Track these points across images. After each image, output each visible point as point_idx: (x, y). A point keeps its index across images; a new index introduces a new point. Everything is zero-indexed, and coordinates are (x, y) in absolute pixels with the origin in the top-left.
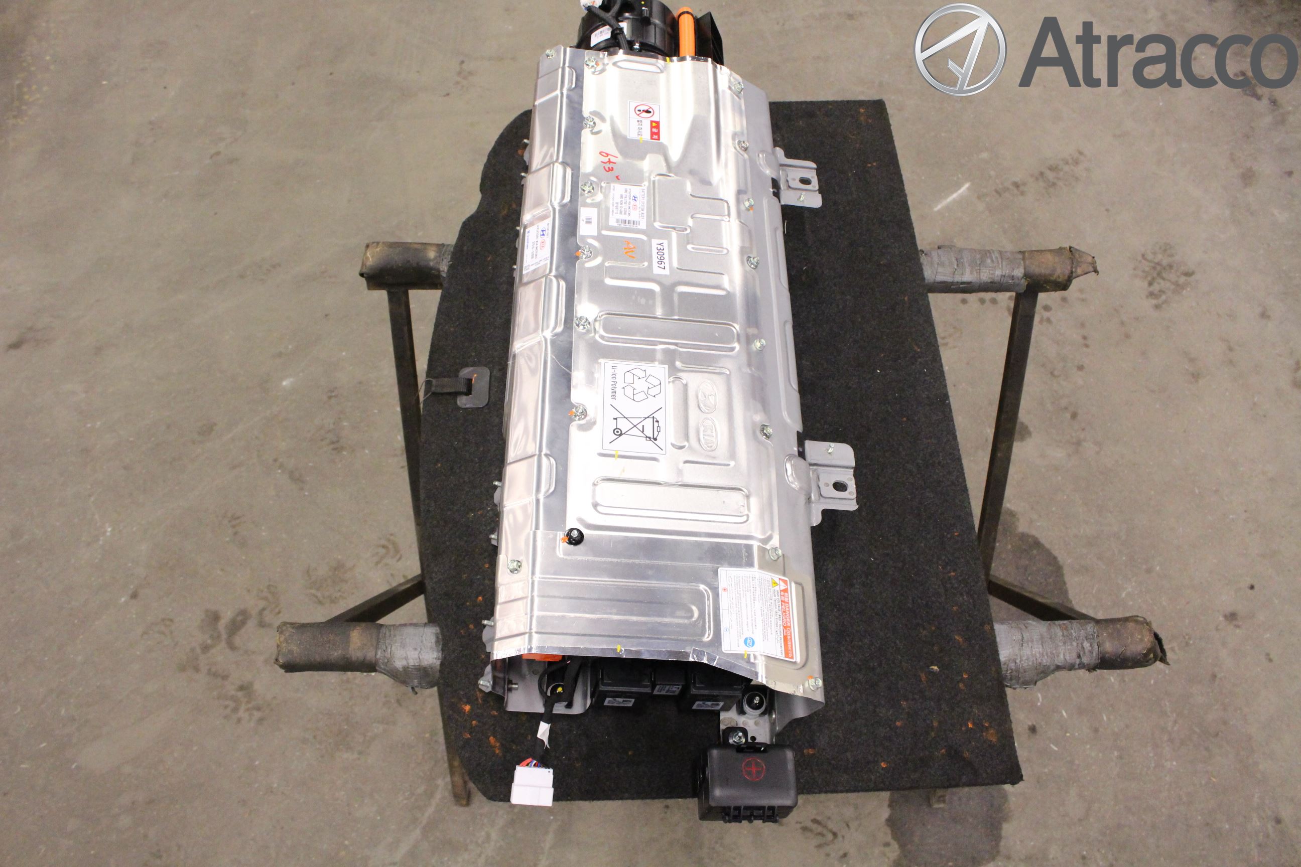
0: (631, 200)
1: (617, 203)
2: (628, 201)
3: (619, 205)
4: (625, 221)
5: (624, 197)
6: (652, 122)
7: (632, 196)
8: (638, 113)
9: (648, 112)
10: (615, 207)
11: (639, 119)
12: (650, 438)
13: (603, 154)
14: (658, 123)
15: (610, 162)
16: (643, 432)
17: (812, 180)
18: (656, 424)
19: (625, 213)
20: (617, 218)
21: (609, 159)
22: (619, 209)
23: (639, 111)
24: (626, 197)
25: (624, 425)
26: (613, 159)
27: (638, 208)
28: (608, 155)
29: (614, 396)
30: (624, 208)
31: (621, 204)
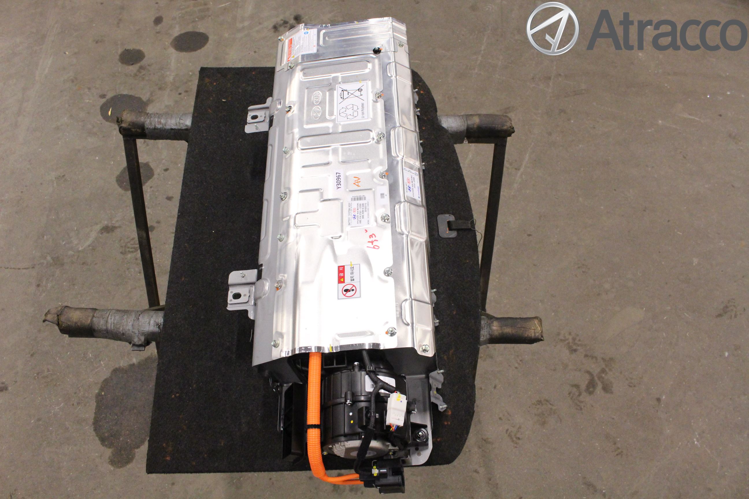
0: (357, 215)
1: (366, 211)
2: (359, 214)
3: (364, 210)
4: (360, 200)
5: (362, 217)
6: (344, 282)
7: (357, 219)
8: (354, 288)
9: (347, 291)
10: (367, 208)
11: (353, 283)
12: (345, 91)
13: (377, 248)
14: (340, 282)
15: (372, 242)
16: (348, 92)
17: (232, 298)
18: (342, 96)
19: (360, 204)
20: (365, 201)
21: (372, 244)
22: (364, 206)
23: (353, 290)
24: (360, 217)
25: (358, 93)
26: (370, 245)
27: (352, 210)
28: (374, 248)
29: (363, 104)
30: (362, 209)
31: (363, 211)
